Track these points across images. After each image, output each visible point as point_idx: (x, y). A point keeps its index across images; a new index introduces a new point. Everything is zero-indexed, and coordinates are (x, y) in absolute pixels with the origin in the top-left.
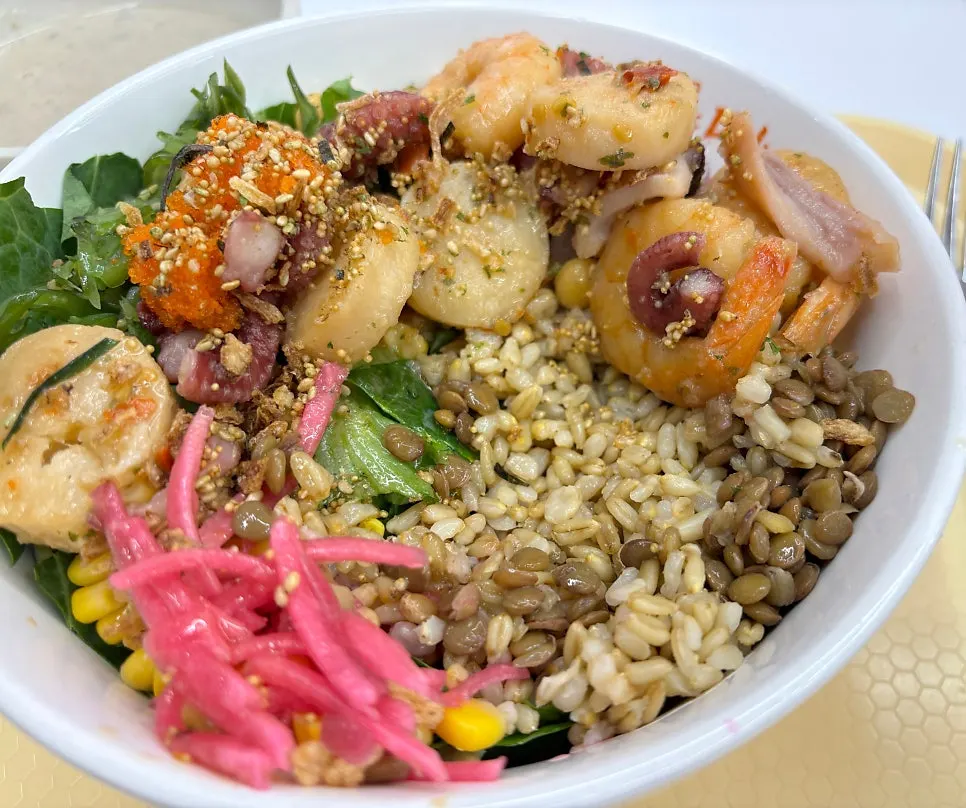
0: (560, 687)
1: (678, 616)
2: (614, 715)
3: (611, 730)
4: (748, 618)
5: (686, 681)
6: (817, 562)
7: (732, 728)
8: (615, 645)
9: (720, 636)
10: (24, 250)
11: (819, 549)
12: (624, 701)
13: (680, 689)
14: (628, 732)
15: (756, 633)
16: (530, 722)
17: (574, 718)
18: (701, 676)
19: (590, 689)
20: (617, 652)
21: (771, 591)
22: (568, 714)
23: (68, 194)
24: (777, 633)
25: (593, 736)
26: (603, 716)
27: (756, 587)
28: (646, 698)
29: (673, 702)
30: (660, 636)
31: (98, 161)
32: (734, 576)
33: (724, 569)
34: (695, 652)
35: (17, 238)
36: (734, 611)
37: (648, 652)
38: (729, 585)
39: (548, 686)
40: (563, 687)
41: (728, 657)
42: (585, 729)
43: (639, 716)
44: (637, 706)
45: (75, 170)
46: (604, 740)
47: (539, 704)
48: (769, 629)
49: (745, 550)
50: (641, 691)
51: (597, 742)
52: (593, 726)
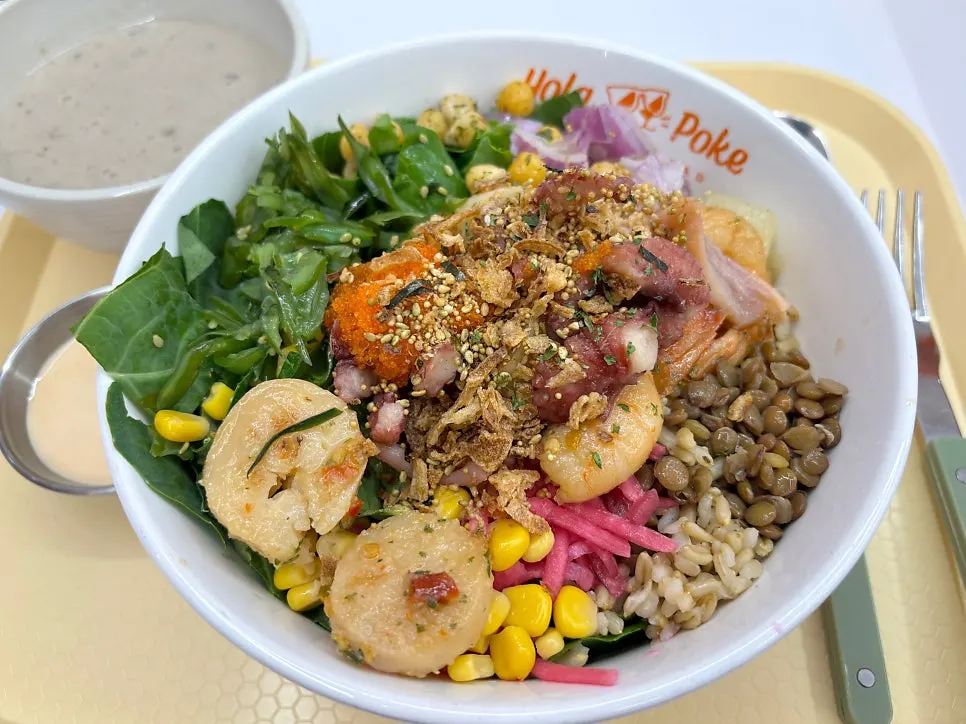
0: (640, 602)
1: (717, 544)
2: (680, 619)
3: (678, 628)
4: (762, 536)
5: (728, 590)
6: (804, 489)
8: (676, 569)
9: (748, 555)
11: (807, 481)
12: (689, 609)
13: (726, 594)
14: (692, 629)
15: (768, 547)
16: (618, 628)
17: (651, 622)
18: (738, 585)
19: (662, 599)
20: (678, 574)
21: (778, 515)
24: (784, 544)
25: (667, 633)
26: (671, 619)
27: (767, 514)
28: (704, 605)
29: (722, 602)
30: (706, 559)
31: (198, 211)
32: (748, 505)
33: (740, 502)
34: (732, 568)
36: (753, 533)
37: (698, 570)
38: (745, 512)
39: (632, 604)
40: (643, 604)
41: (750, 569)
42: (660, 629)
43: (699, 618)
44: (697, 611)
46: (674, 635)
47: (626, 615)
48: (775, 541)
49: (754, 480)
50: (699, 602)
51: (671, 638)
52: (666, 627)
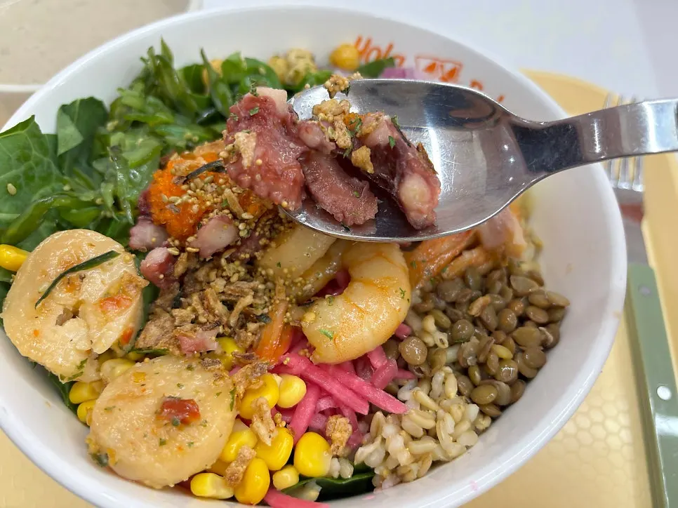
0: (368, 453)
1: (441, 412)
2: (401, 471)
3: (398, 480)
4: (482, 413)
5: (445, 452)
6: (524, 378)
7: (474, 487)
8: (402, 429)
9: (466, 426)
10: (37, 164)
11: (527, 373)
12: (407, 464)
13: (441, 457)
14: (409, 482)
15: (485, 423)
16: (348, 472)
17: (377, 472)
18: (453, 450)
19: (387, 454)
20: (403, 433)
21: (498, 396)
22: (373, 469)
23: (60, 124)
24: (500, 422)
25: (388, 483)
26: (394, 471)
27: (488, 395)
28: (420, 462)
29: (436, 464)
30: (430, 424)
31: (78, 103)
32: (475, 386)
33: (469, 383)
34: (451, 435)
35: (32, 158)
36: (474, 409)
37: (421, 433)
38: (471, 391)
39: (362, 453)
40: (371, 454)
41: (467, 438)
42: (383, 479)
43: (416, 473)
44: (414, 467)
45: (64, 109)
46: (394, 485)
47: (356, 463)
48: (494, 419)
49: (482, 366)
50: (417, 458)
51: (390, 487)
52: (388, 478)
